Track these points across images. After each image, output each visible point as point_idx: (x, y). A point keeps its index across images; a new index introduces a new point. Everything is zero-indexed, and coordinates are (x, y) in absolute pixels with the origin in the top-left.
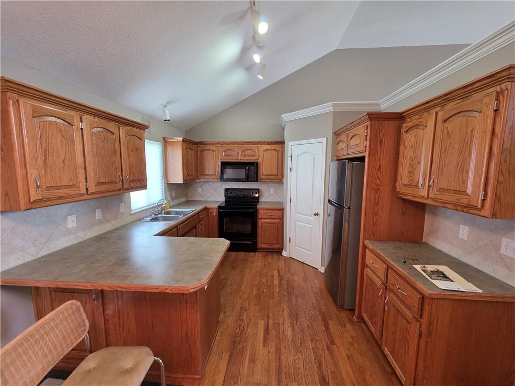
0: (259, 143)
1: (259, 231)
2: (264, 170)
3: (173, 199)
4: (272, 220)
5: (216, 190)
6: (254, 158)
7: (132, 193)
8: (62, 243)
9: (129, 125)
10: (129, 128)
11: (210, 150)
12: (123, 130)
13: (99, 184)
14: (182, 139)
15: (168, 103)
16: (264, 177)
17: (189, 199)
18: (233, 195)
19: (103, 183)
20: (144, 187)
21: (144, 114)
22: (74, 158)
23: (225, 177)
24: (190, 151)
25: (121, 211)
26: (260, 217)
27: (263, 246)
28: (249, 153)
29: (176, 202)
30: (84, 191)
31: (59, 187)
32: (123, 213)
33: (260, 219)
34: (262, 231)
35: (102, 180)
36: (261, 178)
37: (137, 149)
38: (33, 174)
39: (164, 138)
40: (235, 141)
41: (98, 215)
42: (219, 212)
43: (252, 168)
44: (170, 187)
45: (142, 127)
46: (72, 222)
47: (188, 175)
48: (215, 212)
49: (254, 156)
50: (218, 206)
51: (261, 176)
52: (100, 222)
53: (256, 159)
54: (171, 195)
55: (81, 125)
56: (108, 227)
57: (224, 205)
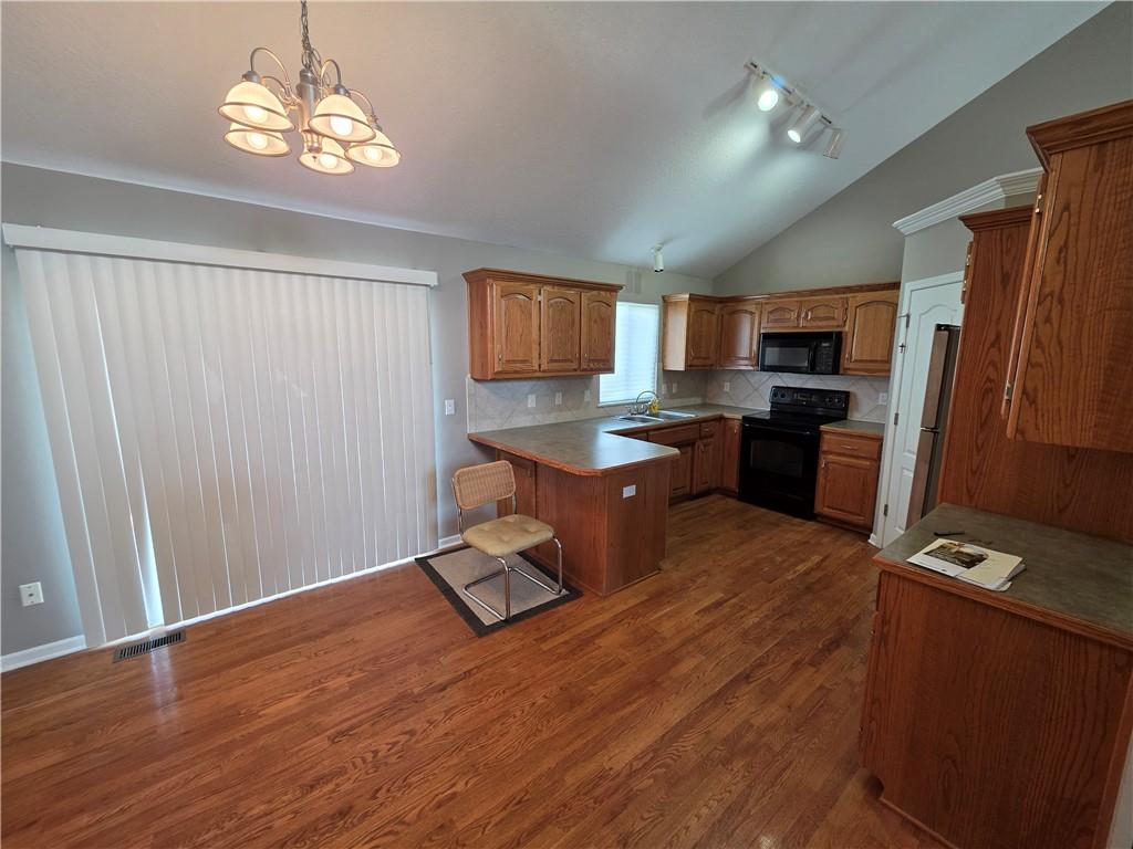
0: (848, 289)
1: (821, 480)
2: (854, 349)
3: (672, 396)
4: (854, 461)
5: (756, 390)
6: (836, 324)
7: (601, 376)
8: (523, 421)
9: (594, 289)
10: (595, 292)
11: (746, 311)
12: (585, 296)
13: (552, 361)
14: (688, 296)
15: (663, 244)
16: (851, 366)
17: (708, 401)
18: (787, 400)
19: (556, 361)
20: (610, 370)
21: (631, 266)
22: (530, 332)
23: (768, 362)
24: (705, 316)
25: (586, 400)
26: (825, 447)
27: (827, 511)
28: (822, 312)
29: (677, 402)
30: (537, 368)
31: (514, 362)
32: (588, 403)
33: (825, 452)
34: (826, 478)
35: (556, 357)
36: (846, 366)
37: (602, 319)
38: (498, 347)
39: (663, 297)
40: (794, 290)
41: (558, 400)
42: (743, 426)
43: (824, 345)
44: (666, 375)
45: (613, 289)
46: (531, 402)
47: (694, 358)
48: (736, 429)
49: (833, 318)
50: (744, 417)
51: (845, 363)
52: (560, 408)
53: (838, 326)
54: (670, 389)
55: (540, 298)
56: (567, 416)
57: (768, 418)
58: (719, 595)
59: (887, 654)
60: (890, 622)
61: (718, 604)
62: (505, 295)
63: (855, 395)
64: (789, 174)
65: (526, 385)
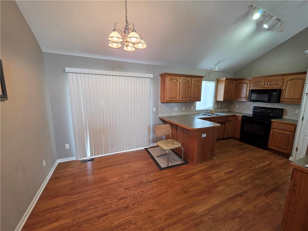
0: (285, 75)
1: (271, 137)
2: (286, 95)
3: (218, 108)
4: (284, 132)
5: (247, 107)
6: (279, 86)
7: (197, 102)
8: (174, 114)
9: (195, 77)
10: (196, 78)
11: (245, 83)
12: (193, 79)
13: (183, 98)
14: (225, 78)
15: (218, 63)
16: (285, 100)
17: (230, 110)
18: (259, 111)
19: (184, 98)
20: (200, 100)
21: (207, 71)
22: (177, 89)
23: (252, 99)
24: (231, 84)
25: (192, 109)
26: (273, 127)
27: (272, 147)
28: (274, 83)
29: (220, 110)
30: (178, 100)
31: (173, 98)
32: (192, 110)
33: (273, 128)
34: (273, 137)
35: (184, 97)
36: (282, 100)
37: (198, 86)
38: (168, 94)
39: (217, 79)
40: (263, 75)
41: (184, 108)
42: (242, 119)
43: (274, 93)
44: (217, 102)
45: (201, 77)
46: (176, 109)
47: (227, 97)
48: (240, 119)
49: (278, 85)
50: (243, 116)
52: (184, 111)
53: (280, 87)
54: (218, 106)
55: (180, 80)
56: (186, 113)
57: (252, 116)
58: (231, 169)
59: (295, 196)
60: (296, 185)
61: (231, 172)
62: (170, 80)
63: (286, 110)
64: (263, 38)
65: (175, 104)
